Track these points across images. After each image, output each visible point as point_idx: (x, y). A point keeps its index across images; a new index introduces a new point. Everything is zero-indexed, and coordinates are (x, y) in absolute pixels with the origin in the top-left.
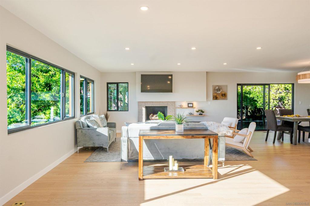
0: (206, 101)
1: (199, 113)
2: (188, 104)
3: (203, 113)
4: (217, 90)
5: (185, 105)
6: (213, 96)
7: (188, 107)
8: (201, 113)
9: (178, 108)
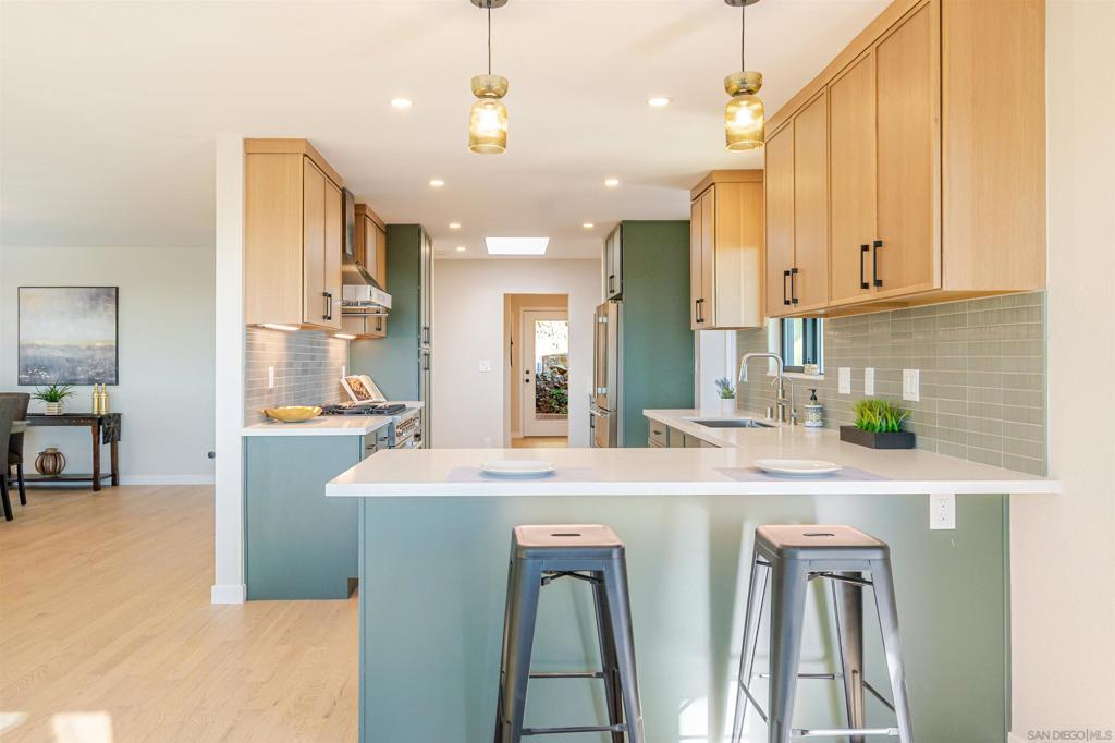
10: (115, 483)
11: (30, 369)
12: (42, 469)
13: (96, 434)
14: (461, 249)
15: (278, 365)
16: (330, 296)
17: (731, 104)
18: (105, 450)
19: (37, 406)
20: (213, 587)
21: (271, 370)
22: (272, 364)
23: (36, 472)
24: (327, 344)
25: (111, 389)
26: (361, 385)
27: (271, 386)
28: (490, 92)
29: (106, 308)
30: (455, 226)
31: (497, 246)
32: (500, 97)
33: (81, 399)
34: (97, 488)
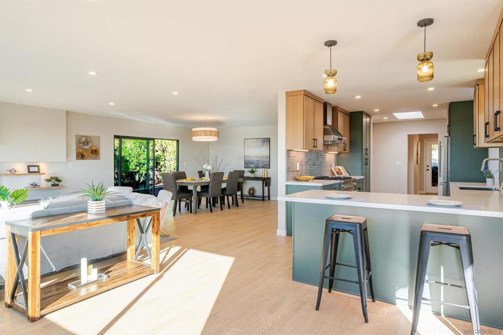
0: (65, 160)
1: (50, 183)
2: (29, 167)
3: (59, 183)
4: (84, 143)
5: (21, 168)
6: (77, 153)
7: (29, 172)
8: (57, 183)
9: (7, 175)
10: (269, 199)
11: (247, 164)
12: (249, 193)
13: (263, 183)
14: (386, 118)
15: (301, 163)
16: (316, 140)
17: (420, 64)
18: (266, 188)
19: (247, 174)
20: (277, 231)
21: (298, 164)
22: (298, 162)
23: (248, 194)
24: (325, 155)
25: (268, 169)
26: (339, 170)
27: (298, 169)
28: (332, 75)
29: (267, 145)
30: (376, 110)
31: (400, 116)
32: (334, 76)
33: (260, 173)
34: (263, 200)
